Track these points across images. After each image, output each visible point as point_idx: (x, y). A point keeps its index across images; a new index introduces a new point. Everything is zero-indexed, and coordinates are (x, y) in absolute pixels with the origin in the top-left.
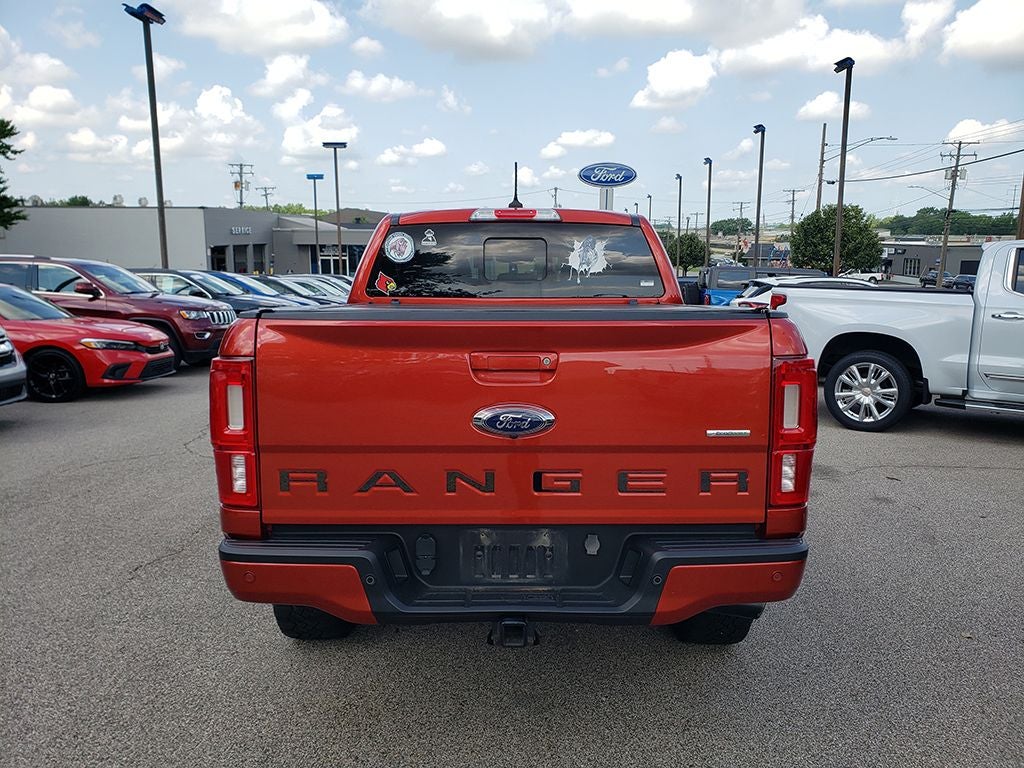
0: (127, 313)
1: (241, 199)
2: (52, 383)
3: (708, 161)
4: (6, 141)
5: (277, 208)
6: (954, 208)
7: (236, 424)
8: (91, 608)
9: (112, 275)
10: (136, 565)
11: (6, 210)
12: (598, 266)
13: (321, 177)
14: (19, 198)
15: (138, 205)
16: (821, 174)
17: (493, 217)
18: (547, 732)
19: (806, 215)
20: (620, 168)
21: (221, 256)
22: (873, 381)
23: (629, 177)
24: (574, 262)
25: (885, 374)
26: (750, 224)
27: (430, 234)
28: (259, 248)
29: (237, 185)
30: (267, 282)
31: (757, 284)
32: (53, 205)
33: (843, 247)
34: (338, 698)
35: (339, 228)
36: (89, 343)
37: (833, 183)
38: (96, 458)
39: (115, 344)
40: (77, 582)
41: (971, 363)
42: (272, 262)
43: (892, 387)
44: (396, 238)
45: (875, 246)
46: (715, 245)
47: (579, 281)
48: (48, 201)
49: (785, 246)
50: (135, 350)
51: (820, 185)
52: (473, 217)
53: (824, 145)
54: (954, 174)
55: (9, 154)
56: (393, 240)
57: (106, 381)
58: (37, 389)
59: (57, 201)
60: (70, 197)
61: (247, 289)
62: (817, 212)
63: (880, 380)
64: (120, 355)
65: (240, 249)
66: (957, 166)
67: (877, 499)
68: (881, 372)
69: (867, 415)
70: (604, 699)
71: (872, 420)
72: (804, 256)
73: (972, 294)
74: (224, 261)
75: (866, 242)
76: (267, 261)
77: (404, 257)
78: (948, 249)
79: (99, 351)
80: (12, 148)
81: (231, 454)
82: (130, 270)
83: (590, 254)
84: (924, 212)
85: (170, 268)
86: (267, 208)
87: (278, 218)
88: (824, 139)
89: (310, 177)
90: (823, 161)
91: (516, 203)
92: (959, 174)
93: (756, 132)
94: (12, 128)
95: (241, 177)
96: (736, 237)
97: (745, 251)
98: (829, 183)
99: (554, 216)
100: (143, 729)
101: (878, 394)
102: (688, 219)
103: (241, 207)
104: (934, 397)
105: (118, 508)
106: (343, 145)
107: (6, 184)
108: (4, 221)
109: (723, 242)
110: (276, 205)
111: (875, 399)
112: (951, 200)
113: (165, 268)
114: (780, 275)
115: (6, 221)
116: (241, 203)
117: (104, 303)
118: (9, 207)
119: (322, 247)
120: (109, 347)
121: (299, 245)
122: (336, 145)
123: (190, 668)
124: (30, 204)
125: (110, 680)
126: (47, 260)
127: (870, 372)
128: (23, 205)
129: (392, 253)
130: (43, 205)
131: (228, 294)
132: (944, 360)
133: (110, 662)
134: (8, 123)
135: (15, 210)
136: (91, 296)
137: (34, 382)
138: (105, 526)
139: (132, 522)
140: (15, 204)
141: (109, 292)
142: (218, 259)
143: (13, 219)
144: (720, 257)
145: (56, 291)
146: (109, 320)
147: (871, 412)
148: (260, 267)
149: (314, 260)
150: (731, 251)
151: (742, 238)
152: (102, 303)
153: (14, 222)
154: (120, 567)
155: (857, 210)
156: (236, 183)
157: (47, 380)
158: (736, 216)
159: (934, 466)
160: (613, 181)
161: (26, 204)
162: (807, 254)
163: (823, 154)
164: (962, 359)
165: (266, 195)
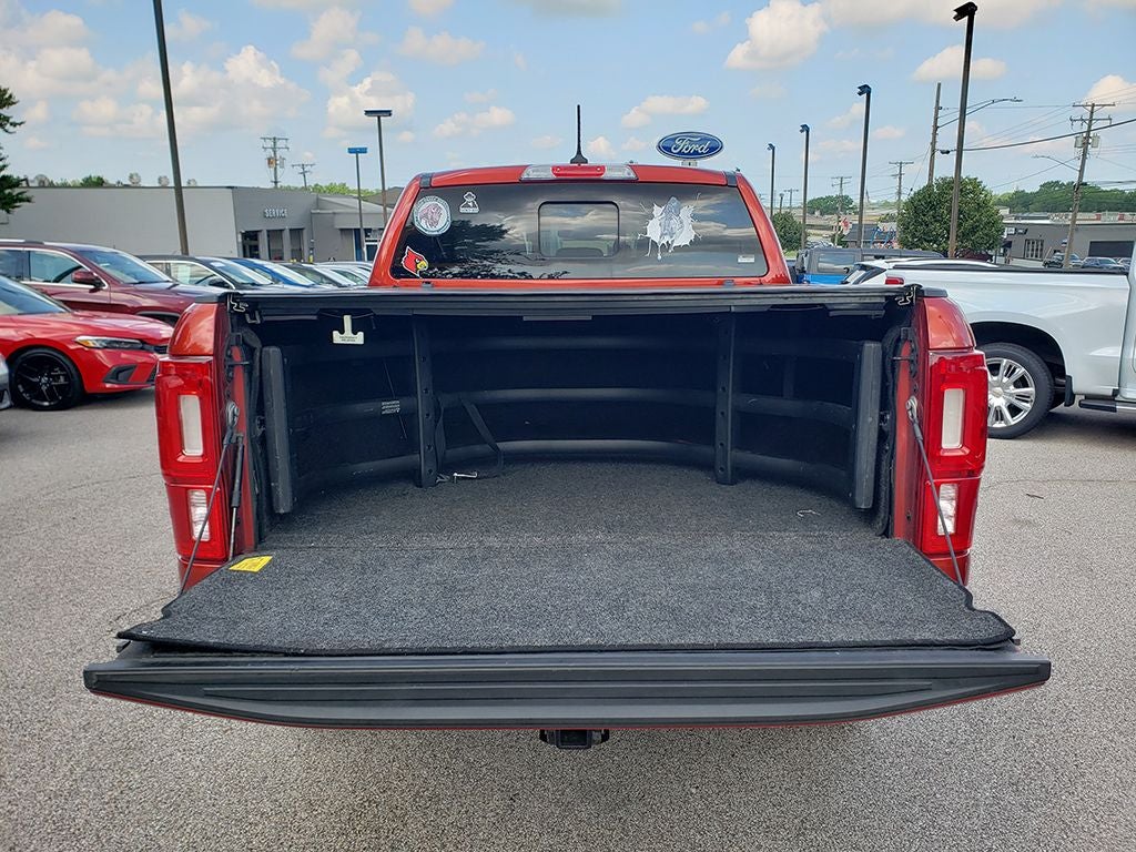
0: (136, 306)
1: (276, 178)
2: (44, 388)
3: (805, 128)
4: (5, 112)
5: (317, 188)
6: (1084, 181)
7: (194, 448)
8: (55, 671)
9: (116, 262)
10: (118, 613)
11: (7, 191)
12: (684, 238)
13: (364, 151)
14: (22, 178)
15: (157, 185)
16: (934, 143)
17: (550, 175)
18: (621, 839)
19: (916, 190)
20: (704, 138)
21: (253, 243)
22: (1005, 380)
23: (714, 149)
24: (654, 232)
25: (1020, 371)
26: (851, 202)
27: (470, 199)
28: (296, 233)
29: (270, 161)
30: (302, 271)
31: (864, 267)
32: (65, 186)
33: (960, 225)
34: (354, 792)
35: (385, 209)
36: (86, 341)
37: (948, 152)
38: (88, 478)
39: (117, 341)
40: (43, 635)
41: (1125, 356)
42: (312, 249)
43: (1027, 386)
44: (427, 204)
45: (995, 223)
46: (812, 226)
47: (660, 257)
48: (59, 182)
49: (892, 226)
50: (142, 348)
51: (933, 154)
52: (525, 176)
53: (938, 108)
54: (1085, 142)
55: (8, 127)
56: (424, 207)
57: (108, 385)
58: (26, 396)
59: (70, 182)
60: (83, 177)
61: (277, 278)
62: (930, 186)
63: (1015, 377)
64: (123, 355)
65: (275, 235)
66: (1089, 131)
67: (1017, 521)
68: (1015, 369)
69: (997, 419)
70: (694, 791)
71: (1003, 425)
72: (914, 236)
73: (1127, 274)
74: (256, 248)
75: (985, 219)
76: (306, 249)
77: (438, 227)
78: (1076, 228)
79: (100, 352)
80: (11, 120)
81: (187, 489)
82: (141, 257)
83: (674, 222)
84: (1047, 186)
85: (191, 255)
86: (305, 188)
87: (318, 199)
88: (938, 102)
89: (351, 151)
90: (936, 128)
91: (579, 158)
92: (1090, 141)
93: (860, 94)
94: (10, 96)
95: (275, 153)
96: (835, 217)
97: (845, 233)
98: (943, 152)
99: (627, 174)
100: (98, 837)
101: (1011, 395)
102: (782, 195)
103: (276, 187)
104: (1078, 399)
105: (105, 540)
106: (389, 113)
107: (6, 162)
108: (6, 204)
109: (821, 222)
110: (317, 185)
111: (1008, 400)
112: (1081, 171)
113: (185, 254)
114: (890, 257)
115: (8, 203)
116: (276, 182)
117: (107, 294)
118: (10, 187)
119: (368, 231)
120: (109, 345)
121: (342, 230)
122: (378, 114)
123: (169, 751)
124: (36, 184)
125: (66, 769)
126: (40, 245)
127: (1001, 369)
128: (28, 186)
129: (423, 223)
130: (52, 185)
131: (253, 284)
132: (1093, 353)
133: (68, 743)
134: (5, 91)
135: (16, 191)
136: (92, 287)
137: (23, 387)
138: (87, 562)
139: (121, 556)
140: (17, 183)
141: (113, 281)
142: (250, 247)
143: (16, 201)
144: (817, 238)
145: (56, 281)
146: (113, 315)
147: (1002, 414)
148: (298, 254)
149: (359, 246)
150: (830, 233)
151: (842, 218)
152: (103, 296)
153: (18, 204)
154: (99, 616)
155: (975, 183)
156: (269, 159)
157: (37, 385)
158: (835, 193)
159: (1081, 481)
160: (696, 153)
161: (31, 185)
162: (917, 234)
163: (936, 119)
164: (1113, 352)
165: (304, 173)
